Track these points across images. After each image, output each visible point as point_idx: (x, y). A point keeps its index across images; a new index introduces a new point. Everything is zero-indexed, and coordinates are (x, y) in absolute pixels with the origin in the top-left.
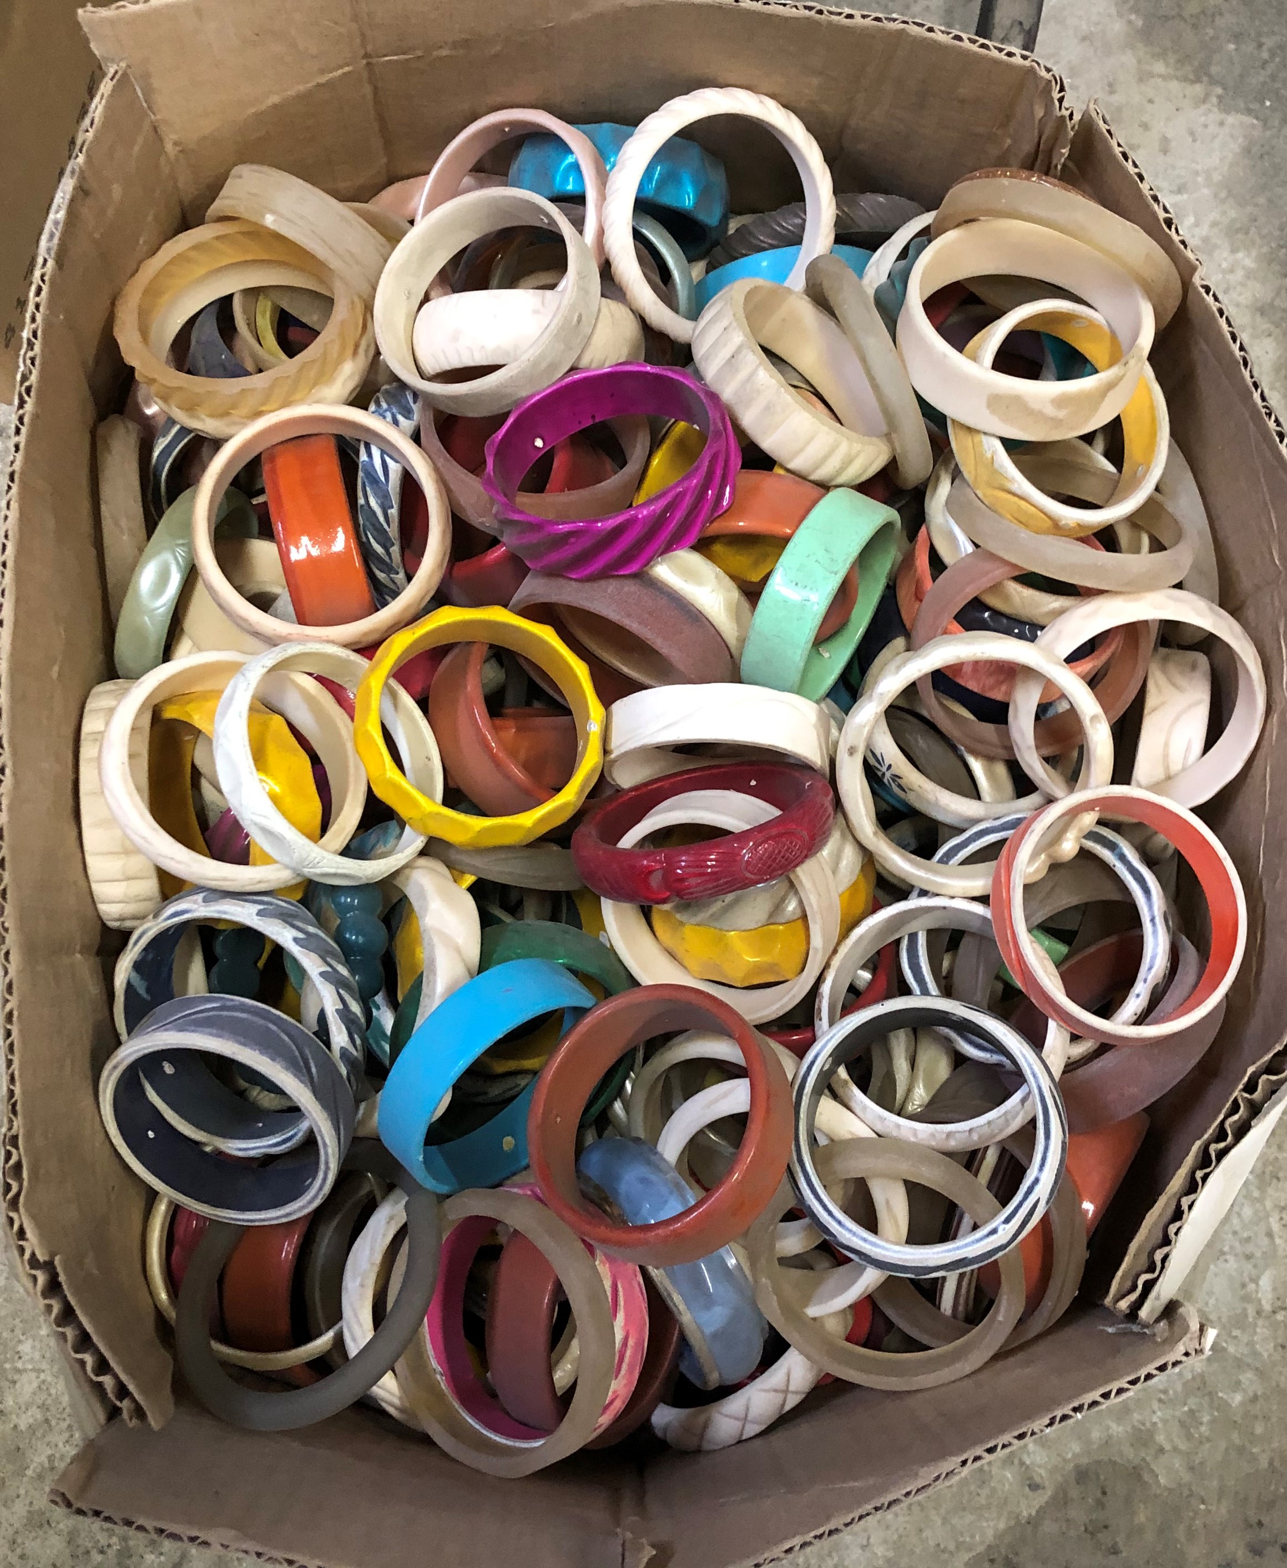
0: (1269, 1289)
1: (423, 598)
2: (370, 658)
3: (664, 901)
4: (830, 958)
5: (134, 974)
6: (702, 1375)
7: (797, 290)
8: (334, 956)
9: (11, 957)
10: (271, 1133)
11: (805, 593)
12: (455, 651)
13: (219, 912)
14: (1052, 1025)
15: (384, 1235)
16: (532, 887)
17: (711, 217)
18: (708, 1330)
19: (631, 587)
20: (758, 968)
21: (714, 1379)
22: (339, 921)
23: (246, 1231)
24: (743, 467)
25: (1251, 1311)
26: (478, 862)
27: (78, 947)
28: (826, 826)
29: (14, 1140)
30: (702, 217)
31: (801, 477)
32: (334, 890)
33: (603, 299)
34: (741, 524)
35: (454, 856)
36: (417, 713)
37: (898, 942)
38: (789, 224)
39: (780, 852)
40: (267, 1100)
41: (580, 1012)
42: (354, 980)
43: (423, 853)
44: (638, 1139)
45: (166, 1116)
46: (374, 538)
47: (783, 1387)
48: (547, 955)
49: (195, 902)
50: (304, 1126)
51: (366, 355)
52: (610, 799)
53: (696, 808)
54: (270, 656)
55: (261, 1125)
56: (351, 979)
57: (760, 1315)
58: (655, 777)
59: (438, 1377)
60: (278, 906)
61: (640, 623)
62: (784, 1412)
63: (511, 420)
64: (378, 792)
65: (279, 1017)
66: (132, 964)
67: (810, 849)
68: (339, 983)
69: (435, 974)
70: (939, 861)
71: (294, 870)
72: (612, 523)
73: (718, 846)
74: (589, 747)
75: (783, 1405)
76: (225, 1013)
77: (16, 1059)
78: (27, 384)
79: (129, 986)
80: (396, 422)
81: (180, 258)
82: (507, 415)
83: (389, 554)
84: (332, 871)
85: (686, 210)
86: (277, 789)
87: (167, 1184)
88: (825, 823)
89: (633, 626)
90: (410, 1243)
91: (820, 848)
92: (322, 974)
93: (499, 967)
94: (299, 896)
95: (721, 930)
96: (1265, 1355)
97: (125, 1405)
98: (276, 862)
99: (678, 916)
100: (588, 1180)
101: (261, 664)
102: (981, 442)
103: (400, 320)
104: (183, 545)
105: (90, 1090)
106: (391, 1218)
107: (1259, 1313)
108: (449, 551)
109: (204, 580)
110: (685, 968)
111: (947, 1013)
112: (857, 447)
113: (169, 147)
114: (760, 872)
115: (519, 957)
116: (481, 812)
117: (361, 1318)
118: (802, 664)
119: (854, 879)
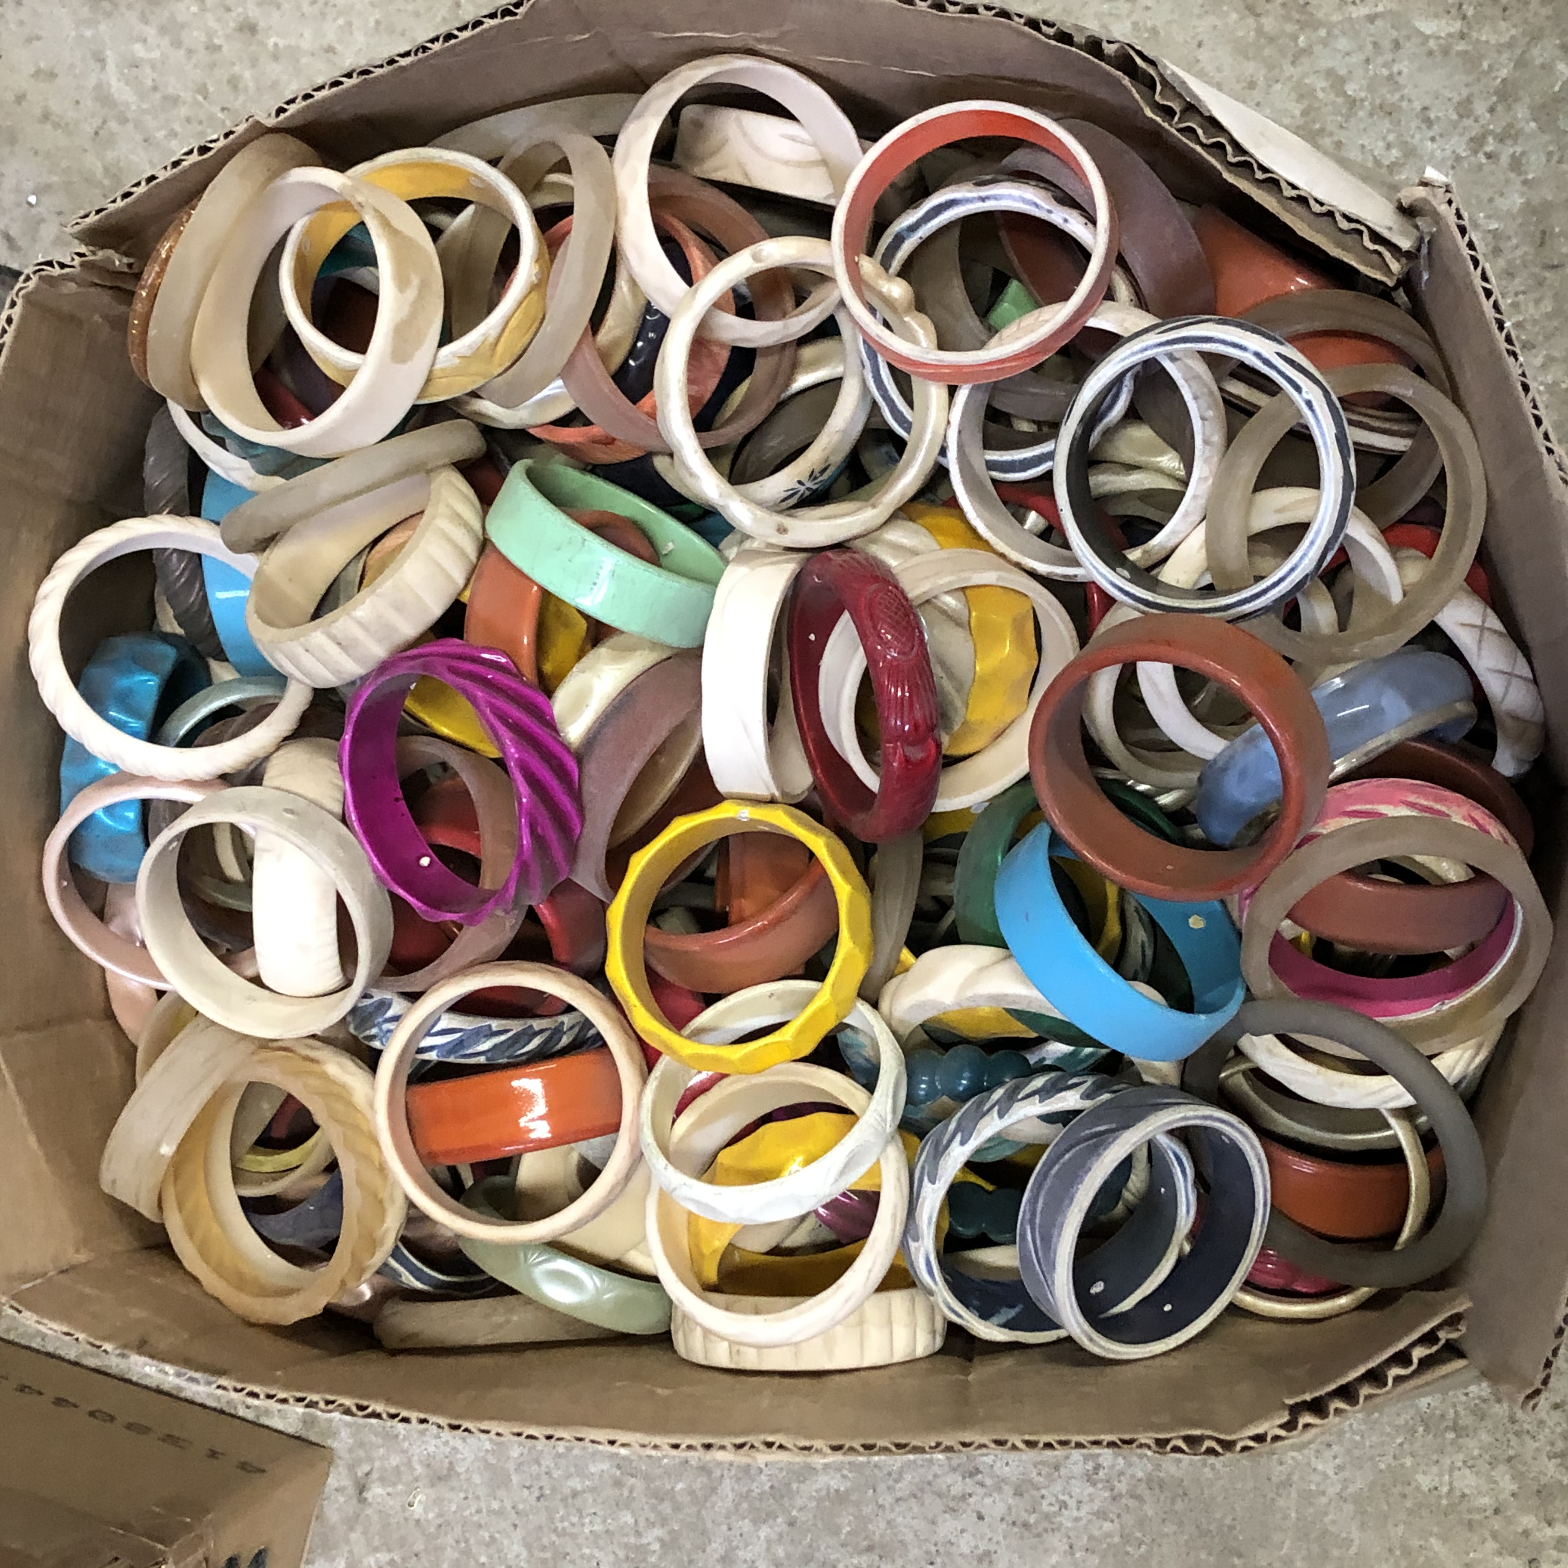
0: (1436, 22)
1: (594, 995)
2: (659, 1054)
3: (939, 746)
4: (1009, 561)
5: (995, 1319)
6: (1459, 721)
7: (257, 565)
8: (981, 1104)
9: (967, 1440)
10: (1171, 1176)
11: (605, 573)
12: (654, 963)
13: (929, 1223)
14: (1092, 323)
15: (1288, 1060)
16: (916, 888)
17: (168, 655)
18: (1407, 712)
19: (592, 768)
20: (1019, 640)
21: (1463, 708)
22: (945, 1098)
23: (1276, 1211)
24: (461, 638)
25: (1461, 46)
26: (887, 944)
27: (962, 1377)
28: (863, 562)
29: (1161, 1443)
30: (167, 667)
31: (473, 573)
32: (911, 1100)
33: (264, 783)
34: (525, 641)
35: (880, 970)
36: (720, 1006)
37: (994, 481)
38: (178, 567)
39: (890, 617)
40: (1137, 1182)
41: (1055, 840)
42: (1010, 1083)
43: (875, 1005)
44: (1200, 779)
45: (1149, 1292)
46: (523, 1047)
47: (1476, 633)
48: (991, 875)
49: (918, 1249)
50: (1164, 1141)
51: (318, 1049)
52: (823, 796)
53: (838, 705)
54: (654, 1161)
55: (1163, 1190)
56: (1007, 1086)
57: (1397, 653)
58: (801, 746)
59: (1445, 1007)
60: (925, 1161)
61: (633, 759)
62: (1504, 631)
63: (401, 892)
64: (807, 1050)
65: (1044, 1164)
66: (983, 1322)
67: (889, 583)
68: (1011, 1098)
69: (1006, 995)
70: (908, 432)
71: (887, 1143)
72: (523, 787)
73: (881, 685)
74: (764, 819)
75: (1496, 632)
76: (1038, 1221)
77: (1075, 1438)
78: (354, 1409)
79: (1009, 1325)
80: (396, 1019)
81: (203, 1251)
82: (394, 897)
83: (542, 1031)
84: (890, 1101)
85: (160, 686)
86: (800, 1159)
87: (1222, 1291)
88: (859, 563)
89: (636, 766)
90: (1298, 1032)
91: (888, 570)
92: (1001, 1115)
93: (1001, 926)
94: (916, 1139)
95: (974, 680)
96: (1513, 32)
97: (1443, 1335)
98: (878, 1161)
99: (956, 728)
100: (1240, 836)
101: (663, 1171)
102: (442, 369)
103: (280, 1009)
104: (526, 1257)
105: (1117, 1368)
106: (1270, 1051)
107: (1462, 36)
108: (543, 965)
109: (565, 1233)
110: (1013, 722)
111: (1074, 438)
112: (442, 509)
113: (82, 1257)
114: (911, 638)
115: (992, 904)
116: (834, 940)
117: (1376, 1088)
118: (684, 581)
119: (924, 530)
